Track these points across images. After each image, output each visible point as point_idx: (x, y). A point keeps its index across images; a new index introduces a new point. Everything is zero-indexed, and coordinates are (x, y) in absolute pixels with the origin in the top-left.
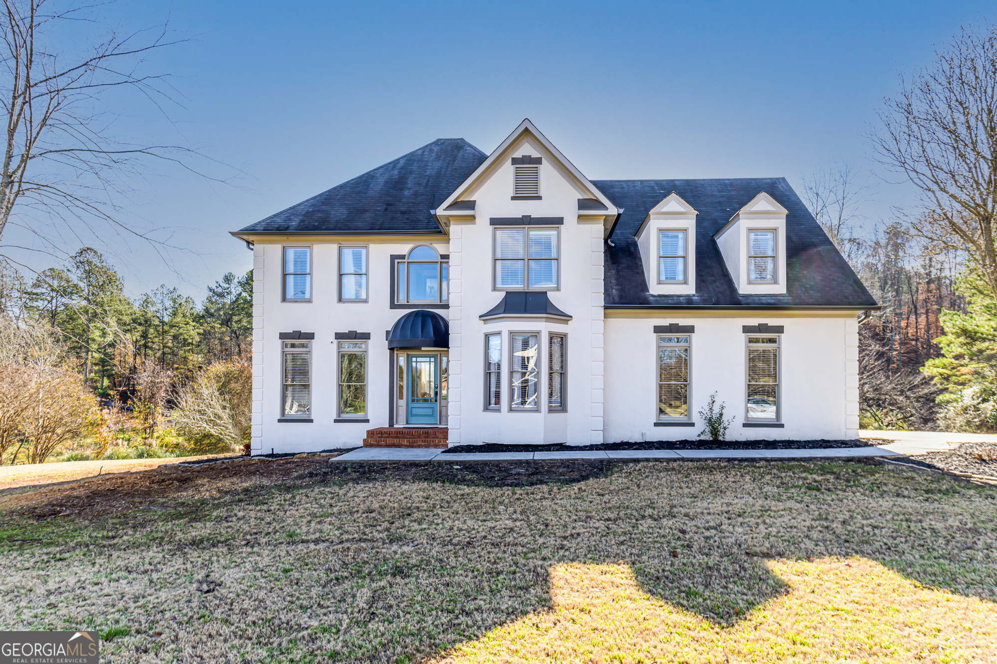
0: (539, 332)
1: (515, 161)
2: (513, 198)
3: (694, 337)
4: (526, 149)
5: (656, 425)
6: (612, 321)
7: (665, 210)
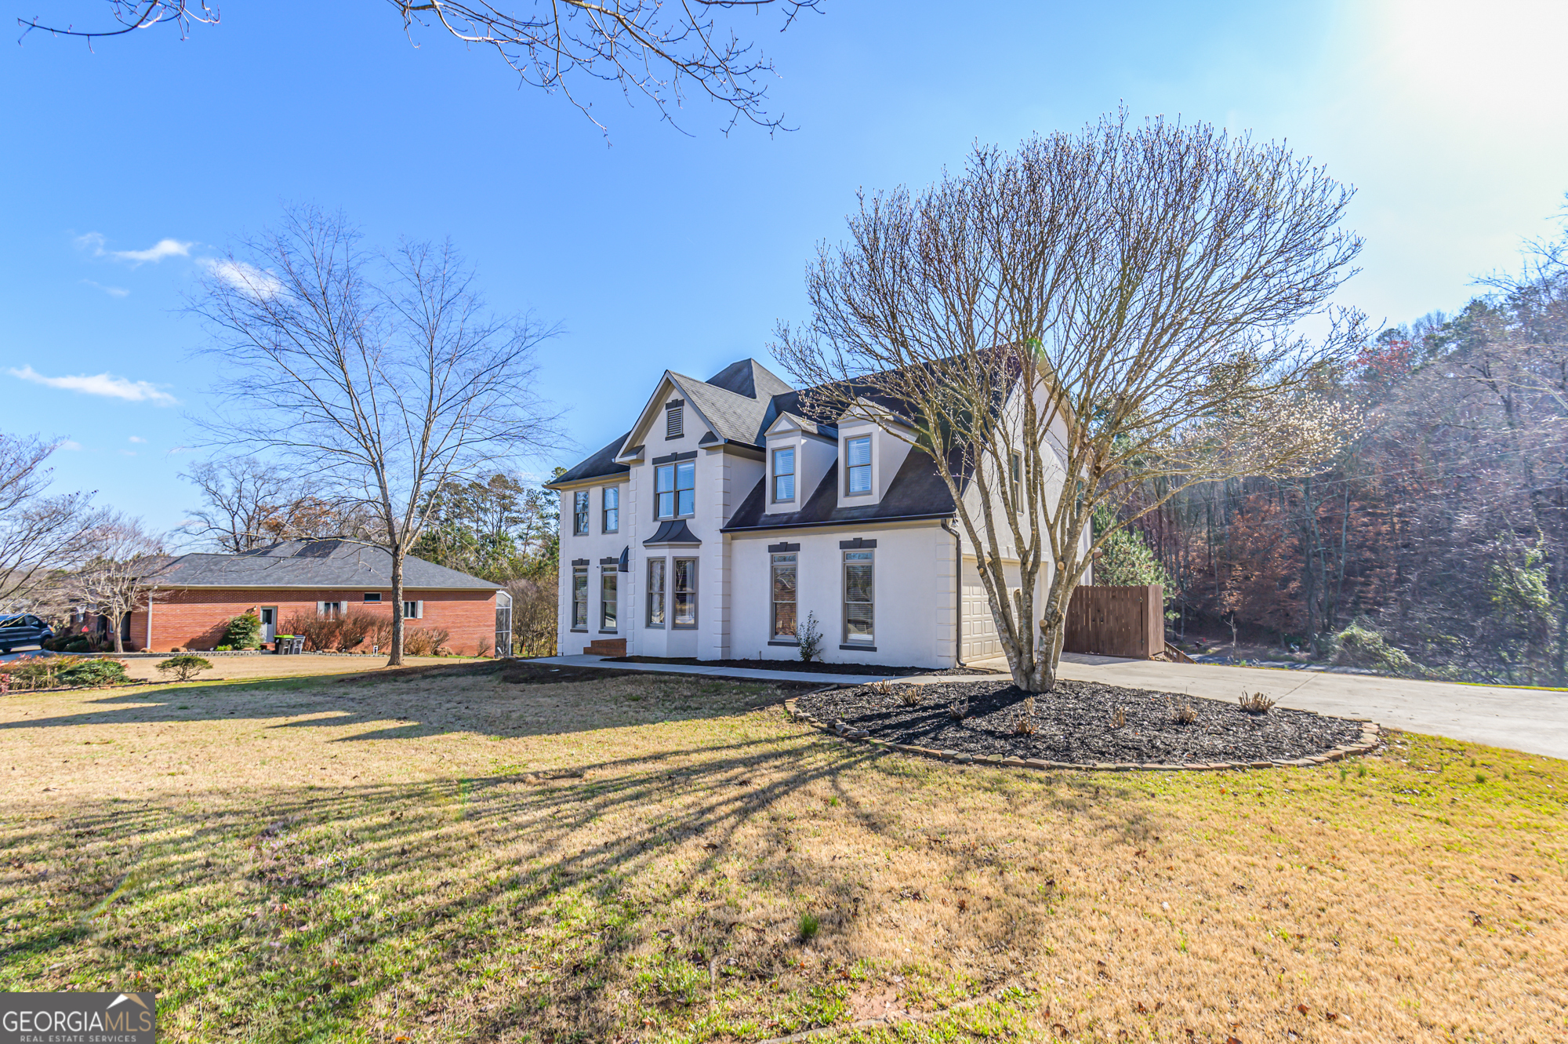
0: (664, 558)
1: (668, 406)
2: (667, 439)
3: (800, 555)
4: (675, 395)
5: (770, 644)
6: (737, 543)
7: (777, 430)
